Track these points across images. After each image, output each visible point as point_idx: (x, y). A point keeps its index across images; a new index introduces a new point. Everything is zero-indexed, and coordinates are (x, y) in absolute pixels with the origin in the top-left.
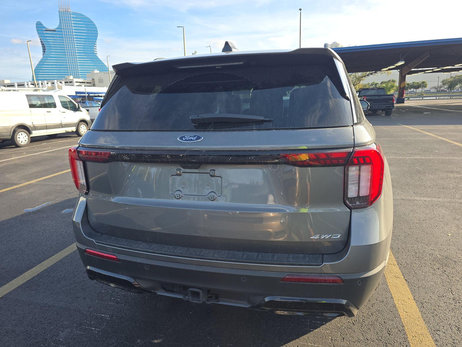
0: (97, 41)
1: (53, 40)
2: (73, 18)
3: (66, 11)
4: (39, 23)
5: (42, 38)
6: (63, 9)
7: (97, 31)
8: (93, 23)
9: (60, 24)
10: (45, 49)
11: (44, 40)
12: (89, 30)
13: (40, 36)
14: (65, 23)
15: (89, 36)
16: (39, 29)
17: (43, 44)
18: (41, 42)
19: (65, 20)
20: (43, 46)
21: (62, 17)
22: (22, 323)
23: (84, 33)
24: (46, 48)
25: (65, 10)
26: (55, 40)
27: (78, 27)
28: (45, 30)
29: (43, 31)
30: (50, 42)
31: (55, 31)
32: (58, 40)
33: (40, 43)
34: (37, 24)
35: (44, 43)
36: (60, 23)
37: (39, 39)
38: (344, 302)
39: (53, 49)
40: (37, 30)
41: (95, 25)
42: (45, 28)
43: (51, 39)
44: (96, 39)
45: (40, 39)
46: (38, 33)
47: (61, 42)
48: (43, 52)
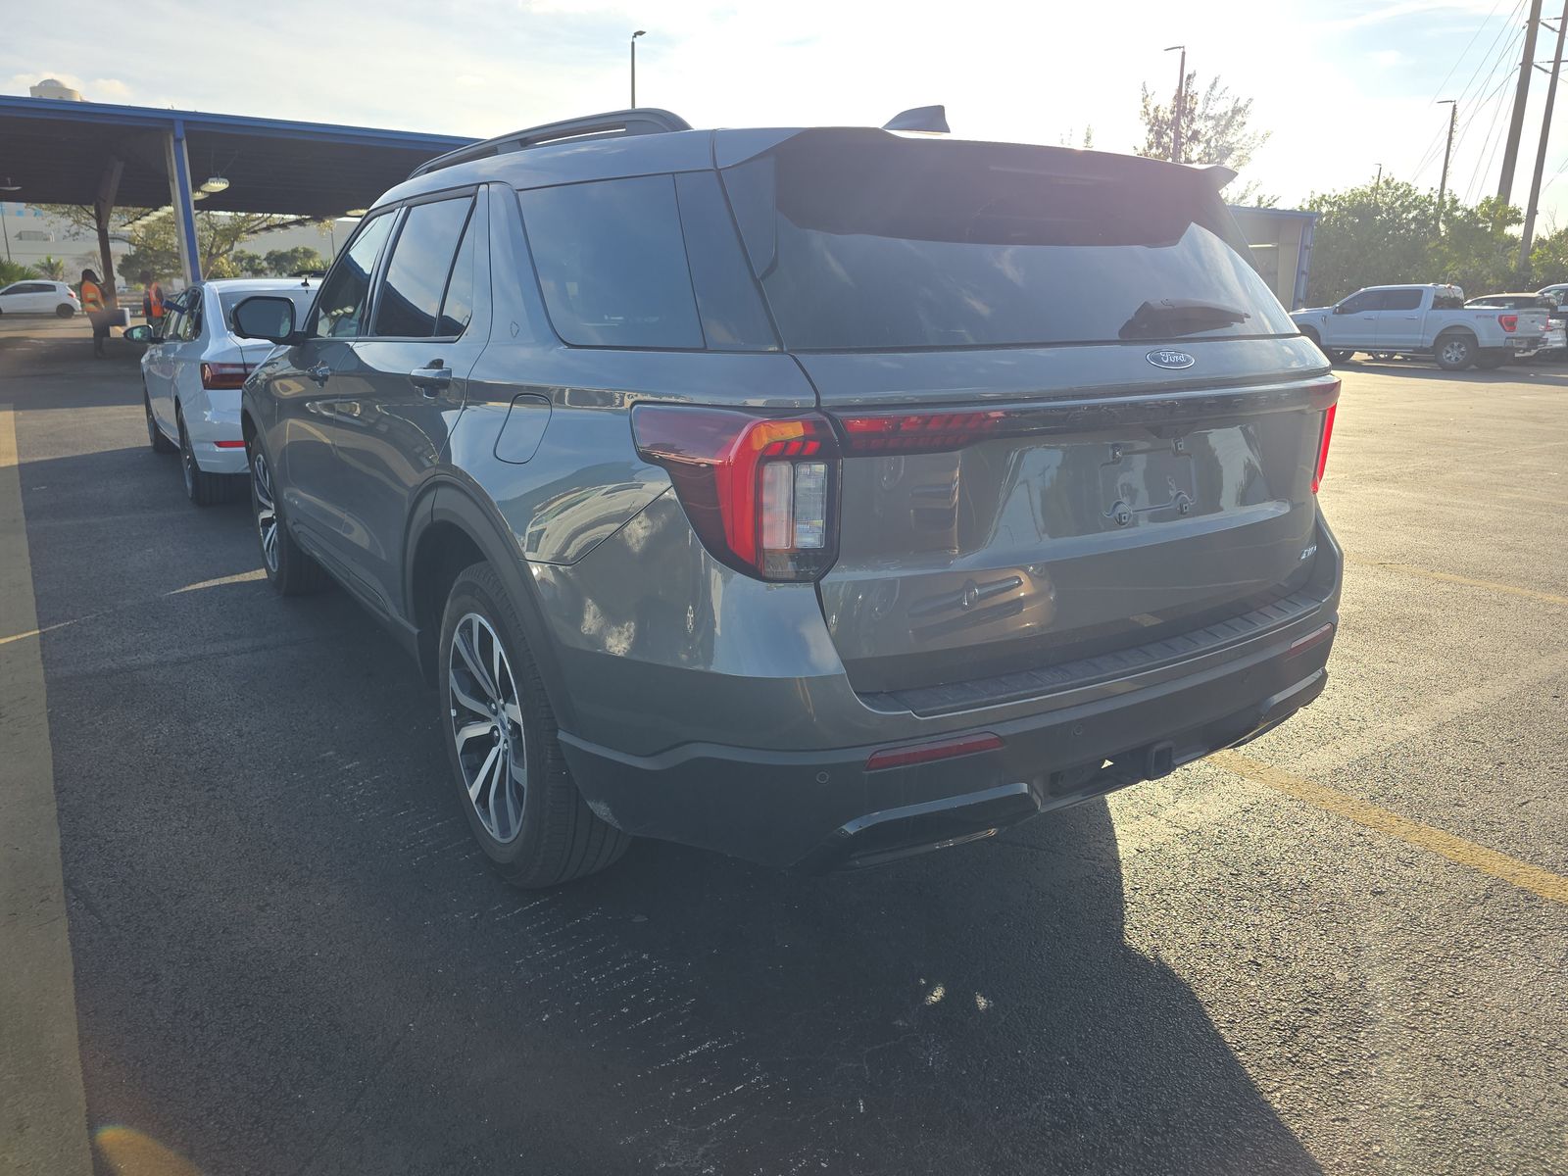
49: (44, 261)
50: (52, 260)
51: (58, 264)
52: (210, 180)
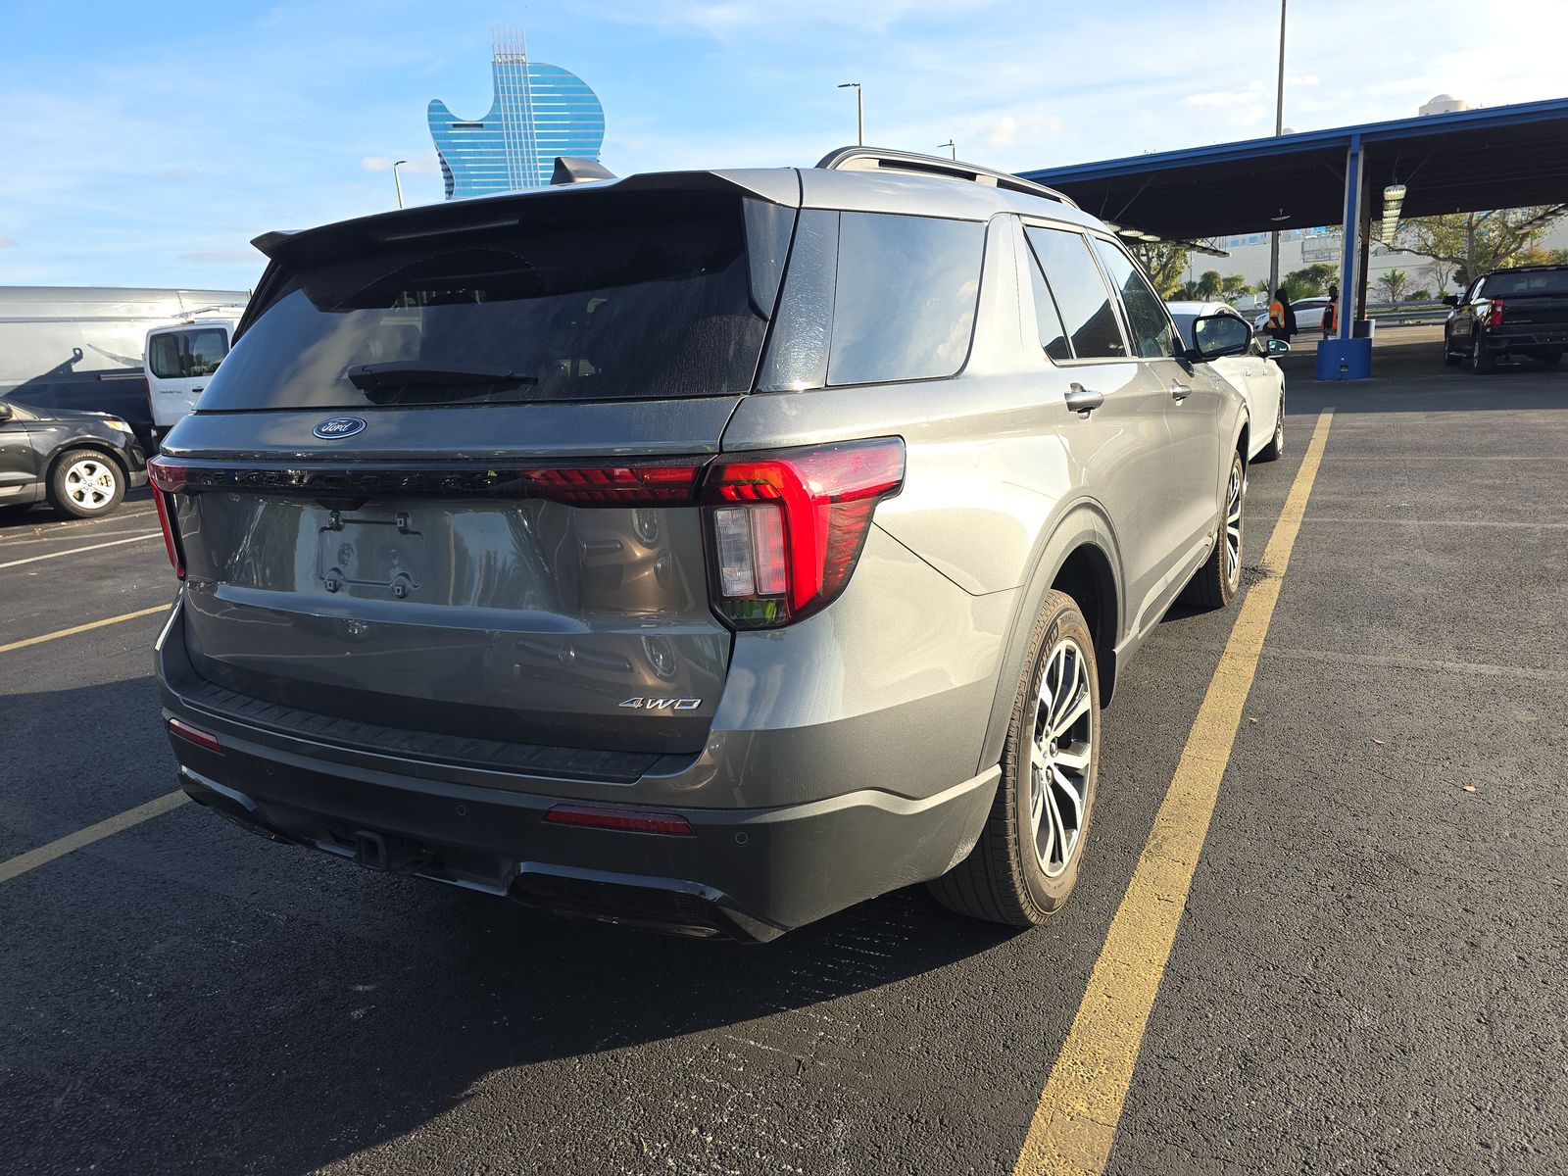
0: (601, 151)
1: (473, 154)
2: (534, 81)
3: (512, 62)
4: (435, 104)
5: (445, 150)
6: (504, 57)
7: (602, 118)
8: (593, 93)
9: (497, 104)
10: (453, 185)
11: (449, 158)
12: (578, 118)
13: (438, 146)
14: (510, 101)
15: (577, 136)
16: (438, 123)
17: (446, 170)
18: (443, 163)
19: (509, 92)
20: (448, 174)
21: (502, 83)
22: (87, 912)
23: (564, 127)
24: (455, 181)
25: (509, 58)
26: (481, 154)
27: (548, 109)
28: (455, 126)
29: (446, 127)
30: (466, 161)
31: (481, 126)
32: (488, 154)
33: (440, 167)
34: (431, 109)
35: (450, 166)
36: (497, 100)
37: (437, 153)
38: (715, 894)
39: (476, 184)
40: (432, 127)
41: (596, 99)
42: (453, 118)
43: (469, 154)
44: (599, 144)
45: (440, 155)
46: (433, 135)
47: (497, 161)
48: (446, 192)
49: (1389, 274)
50: (1397, 273)
51: (1401, 275)
52: (1387, 189)
